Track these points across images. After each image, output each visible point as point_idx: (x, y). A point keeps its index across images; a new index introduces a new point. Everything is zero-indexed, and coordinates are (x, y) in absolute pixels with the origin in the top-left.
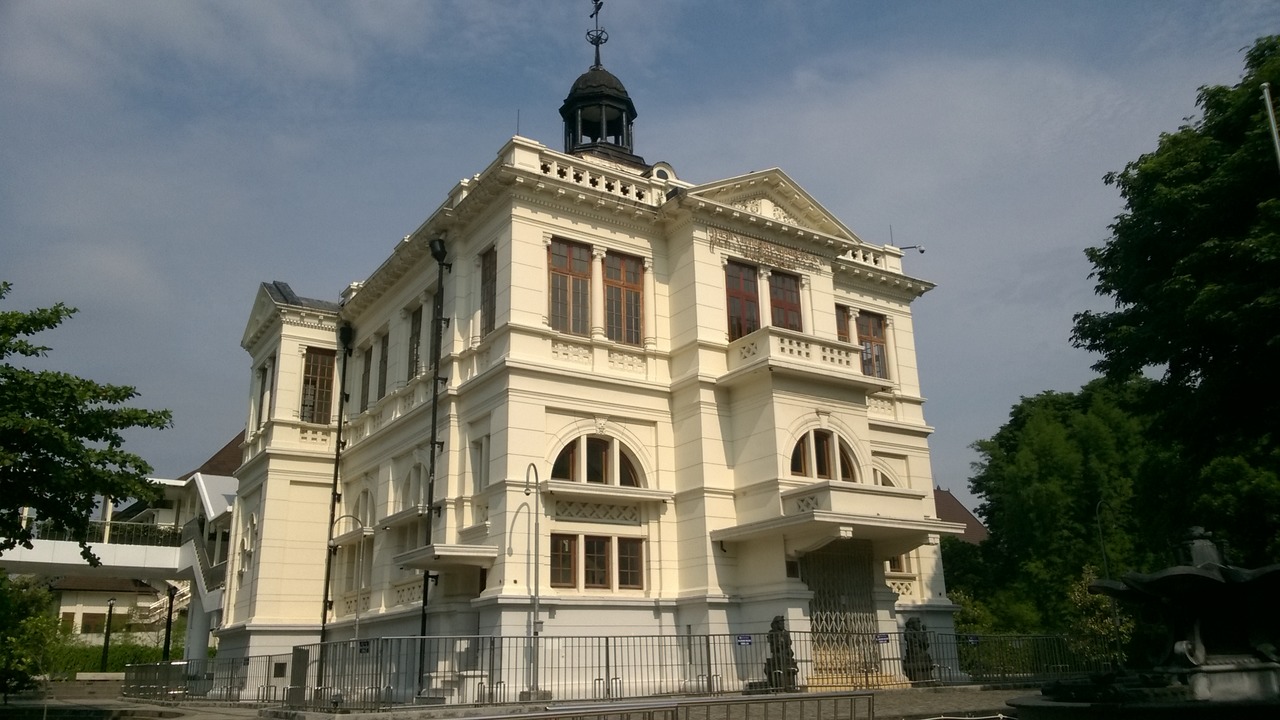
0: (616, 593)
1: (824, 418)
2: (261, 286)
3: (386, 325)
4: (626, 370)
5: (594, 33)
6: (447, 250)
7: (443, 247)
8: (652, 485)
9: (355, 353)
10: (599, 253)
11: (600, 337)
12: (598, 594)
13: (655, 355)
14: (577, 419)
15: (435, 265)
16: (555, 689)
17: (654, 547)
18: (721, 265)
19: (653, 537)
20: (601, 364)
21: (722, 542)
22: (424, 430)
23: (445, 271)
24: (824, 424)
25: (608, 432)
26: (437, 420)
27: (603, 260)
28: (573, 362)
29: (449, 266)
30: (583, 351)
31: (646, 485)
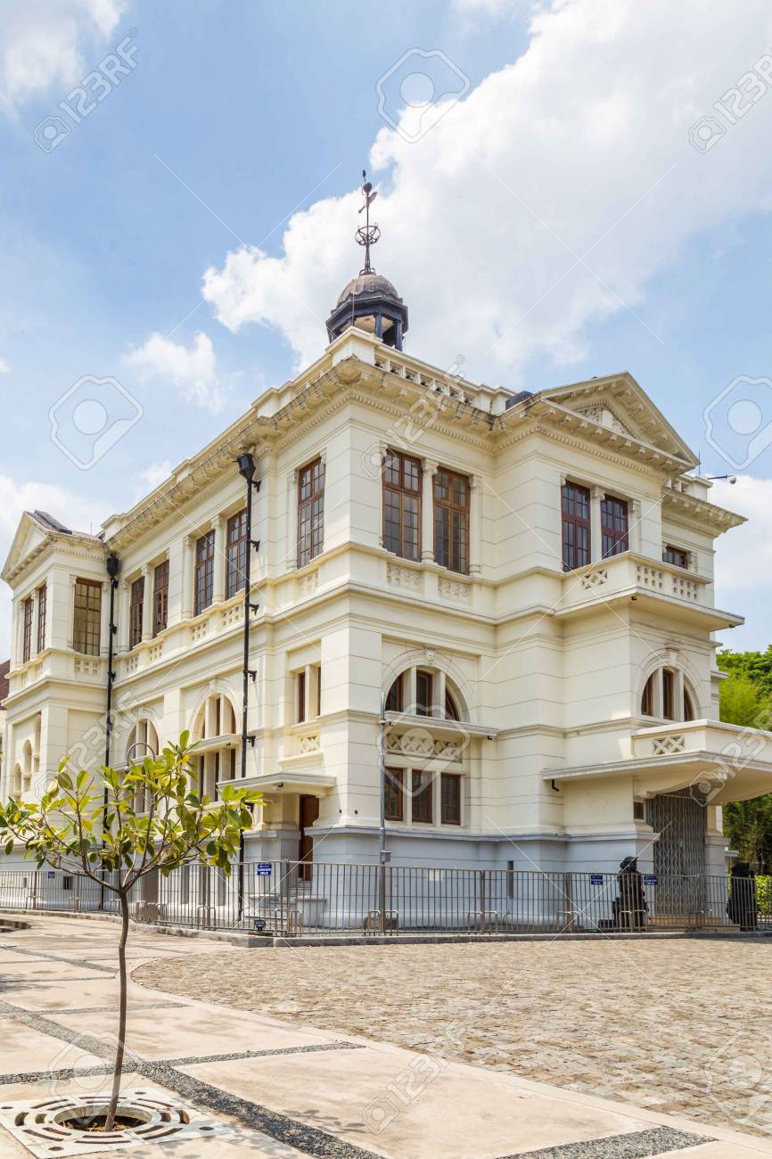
0: (438, 827)
1: (673, 655)
2: (24, 515)
3: (165, 554)
4: (453, 600)
5: (364, 231)
6: (256, 465)
7: (251, 462)
8: (474, 720)
9: (122, 585)
10: (430, 469)
11: (429, 560)
12: (422, 828)
13: (481, 584)
14: (408, 649)
15: (243, 481)
16: (401, 916)
17: (474, 783)
18: (560, 484)
19: (474, 773)
20: (430, 590)
21: (553, 781)
22: (236, 656)
23: (254, 489)
24: (672, 661)
25: (437, 665)
26: (250, 647)
27: (434, 477)
28: (405, 589)
29: (258, 485)
30: (413, 577)
31: (467, 719)
